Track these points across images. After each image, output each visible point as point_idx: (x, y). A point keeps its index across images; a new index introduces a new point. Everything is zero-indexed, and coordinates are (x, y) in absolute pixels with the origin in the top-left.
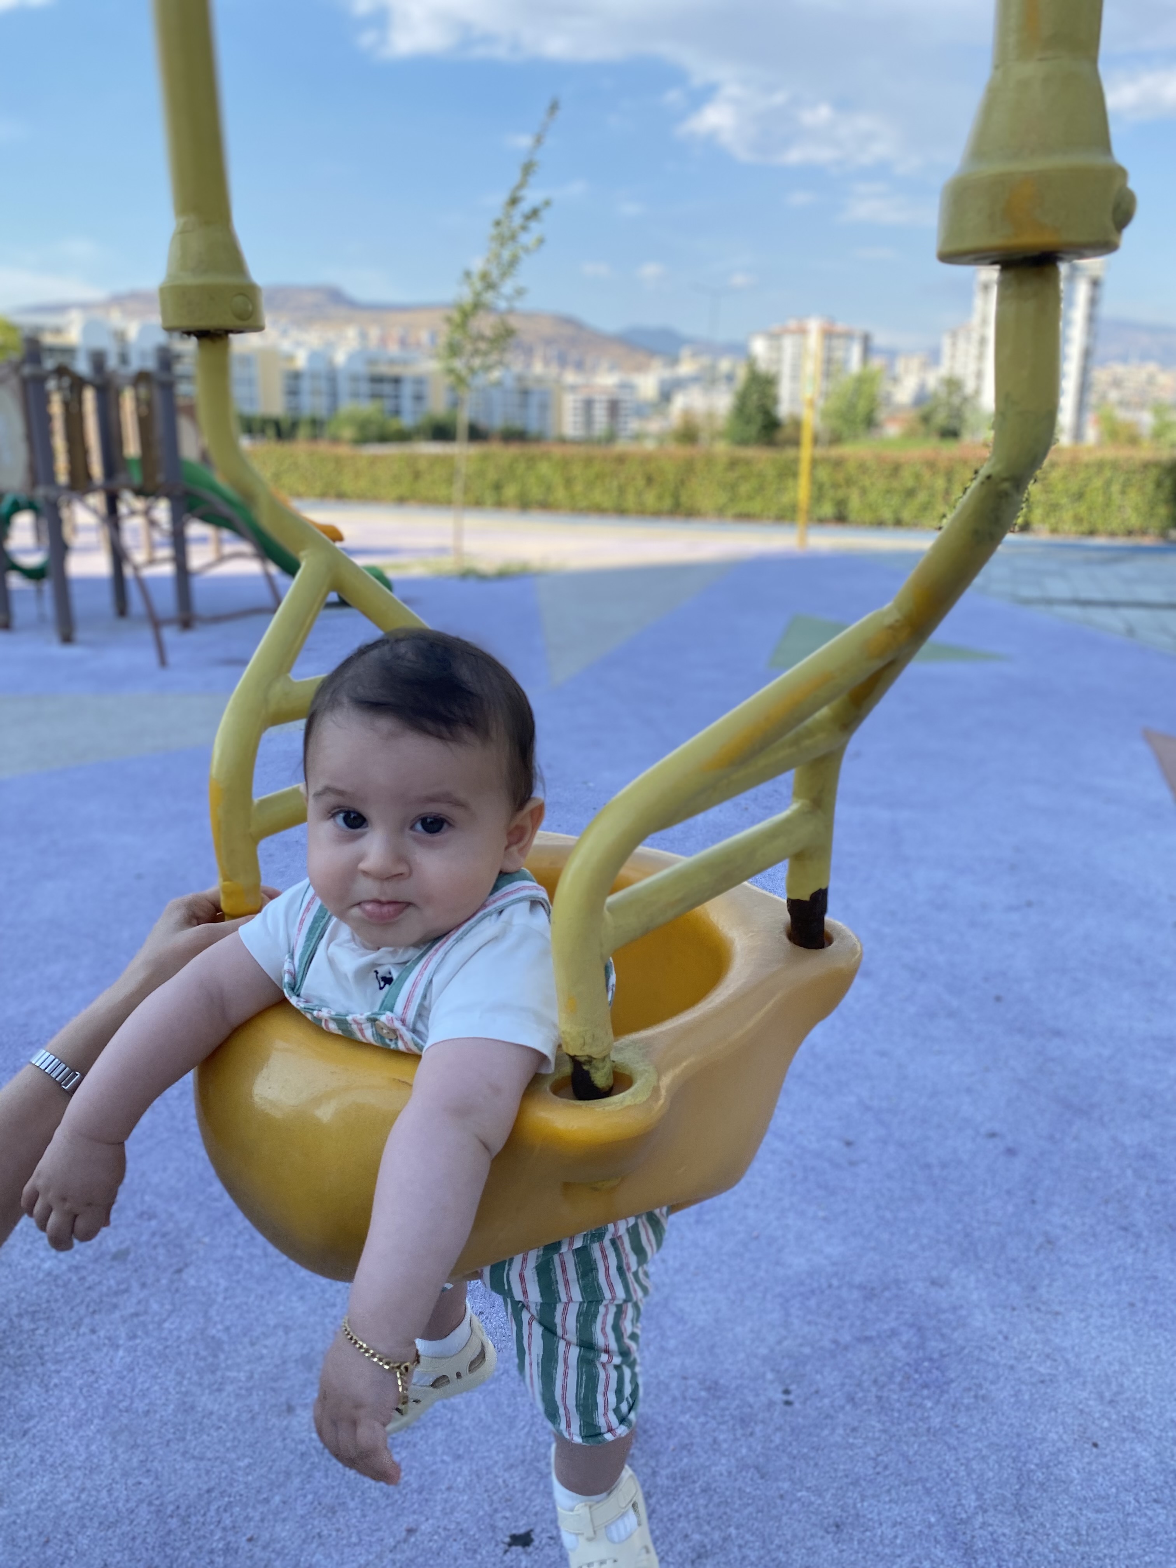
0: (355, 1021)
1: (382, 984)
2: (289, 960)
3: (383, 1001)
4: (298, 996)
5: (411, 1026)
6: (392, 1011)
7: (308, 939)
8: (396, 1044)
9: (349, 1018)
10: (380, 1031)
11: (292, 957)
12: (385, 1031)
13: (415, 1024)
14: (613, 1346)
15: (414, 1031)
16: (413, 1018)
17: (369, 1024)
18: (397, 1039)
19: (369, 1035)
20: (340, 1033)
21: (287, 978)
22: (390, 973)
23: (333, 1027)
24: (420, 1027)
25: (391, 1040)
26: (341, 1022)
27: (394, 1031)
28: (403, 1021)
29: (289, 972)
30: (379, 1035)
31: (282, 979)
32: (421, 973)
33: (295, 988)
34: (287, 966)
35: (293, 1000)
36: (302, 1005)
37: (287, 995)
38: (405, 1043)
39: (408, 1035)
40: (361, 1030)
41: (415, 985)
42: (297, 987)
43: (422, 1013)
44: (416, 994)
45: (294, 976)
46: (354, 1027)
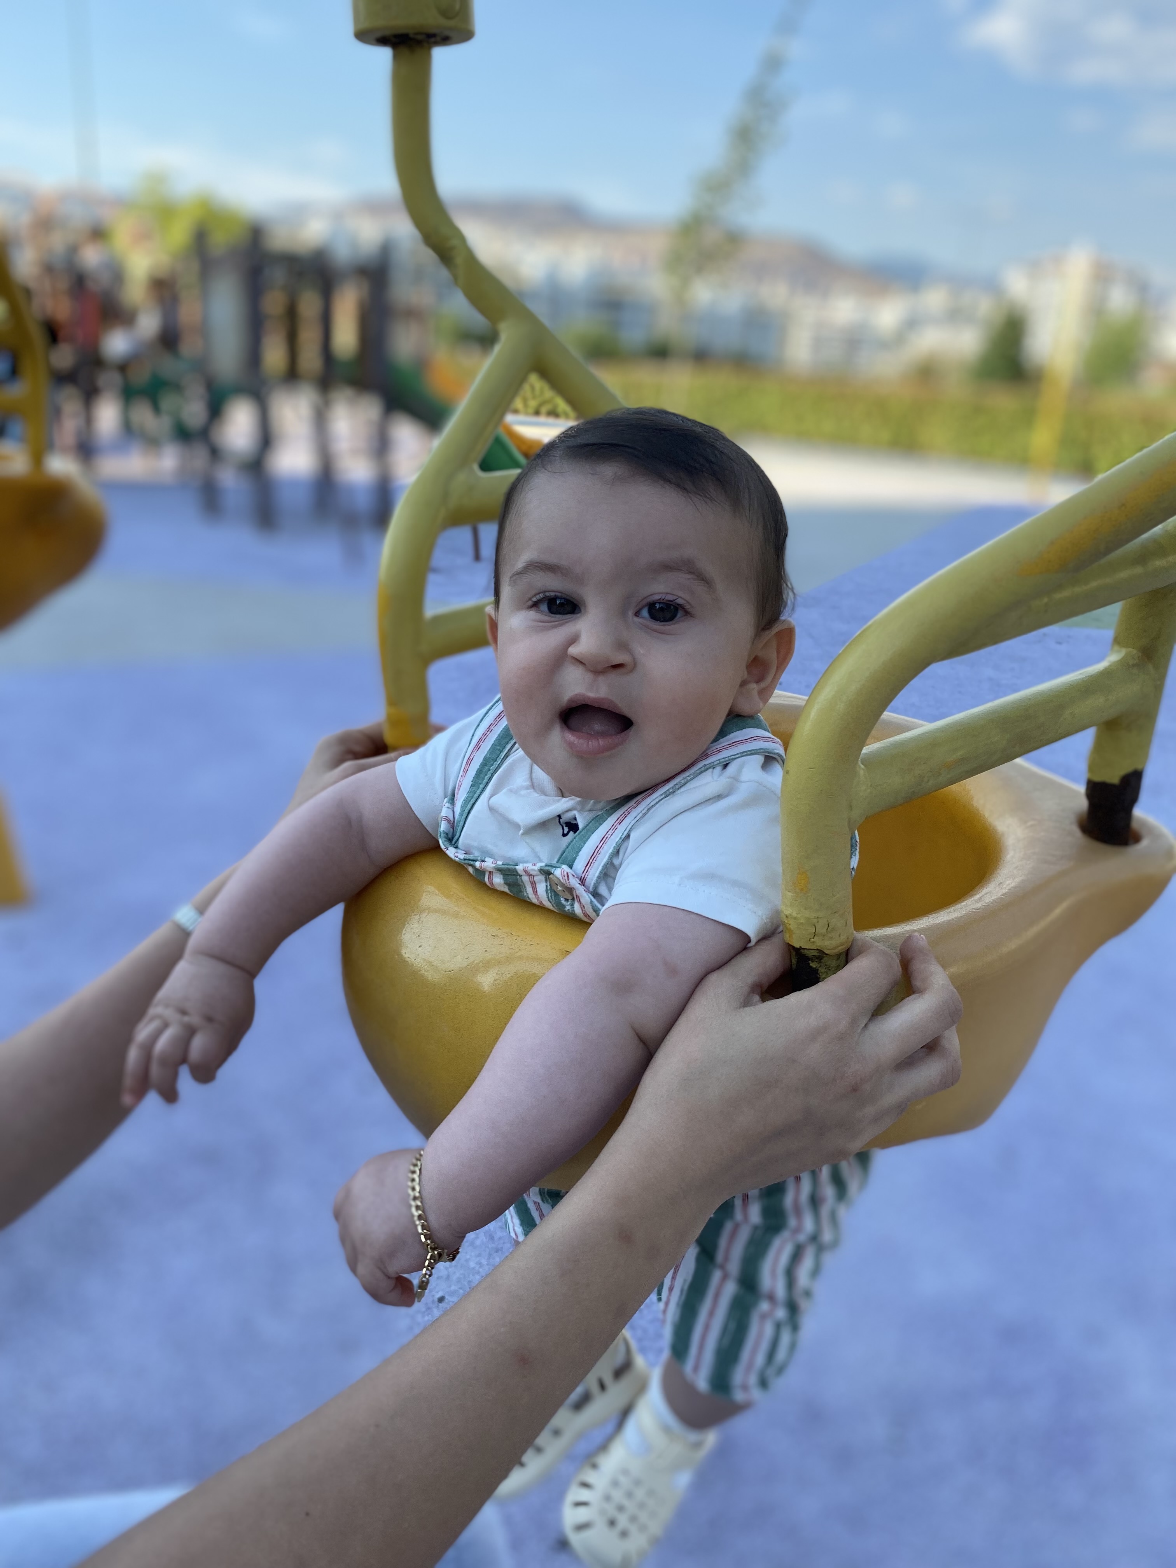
0: (525, 871)
1: (566, 830)
2: (448, 805)
3: (564, 852)
4: (456, 848)
5: (591, 889)
6: (571, 867)
7: (475, 783)
8: (572, 905)
9: (520, 868)
10: (554, 887)
11: (452, 800)
12: (560, 888)
13: (596, 886)
14: (780, 1291)
15: (596, 894)
16: (595, 879)
17: (542, 877)
18: (573, 899)
19: (541, 892)
20: (506, 889)
21: (443, 827)
22: (575, 819)
23: (498, 880)
24: (603, 890)
25: (567, 900)
26: (509, 873)
27: (570, 890)
28: (582, 881)
29: (448, 821)
30: (552, 891)
31: (438, 826)
32: (614, 827)
33: (452, 839)
34: (445, 812)
35: (451, 852)
36: (462, 856)
37: (443, 847)
38: (583, 907)
39: (586, 898)
40: (534, 884)
41: (603, 840)
42: (456, 838)
43: (609, 873)
44: (602, 851)
45: (452, 824)
46: (525, 879)
